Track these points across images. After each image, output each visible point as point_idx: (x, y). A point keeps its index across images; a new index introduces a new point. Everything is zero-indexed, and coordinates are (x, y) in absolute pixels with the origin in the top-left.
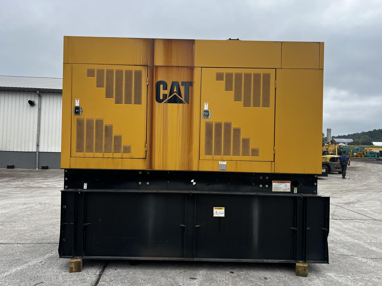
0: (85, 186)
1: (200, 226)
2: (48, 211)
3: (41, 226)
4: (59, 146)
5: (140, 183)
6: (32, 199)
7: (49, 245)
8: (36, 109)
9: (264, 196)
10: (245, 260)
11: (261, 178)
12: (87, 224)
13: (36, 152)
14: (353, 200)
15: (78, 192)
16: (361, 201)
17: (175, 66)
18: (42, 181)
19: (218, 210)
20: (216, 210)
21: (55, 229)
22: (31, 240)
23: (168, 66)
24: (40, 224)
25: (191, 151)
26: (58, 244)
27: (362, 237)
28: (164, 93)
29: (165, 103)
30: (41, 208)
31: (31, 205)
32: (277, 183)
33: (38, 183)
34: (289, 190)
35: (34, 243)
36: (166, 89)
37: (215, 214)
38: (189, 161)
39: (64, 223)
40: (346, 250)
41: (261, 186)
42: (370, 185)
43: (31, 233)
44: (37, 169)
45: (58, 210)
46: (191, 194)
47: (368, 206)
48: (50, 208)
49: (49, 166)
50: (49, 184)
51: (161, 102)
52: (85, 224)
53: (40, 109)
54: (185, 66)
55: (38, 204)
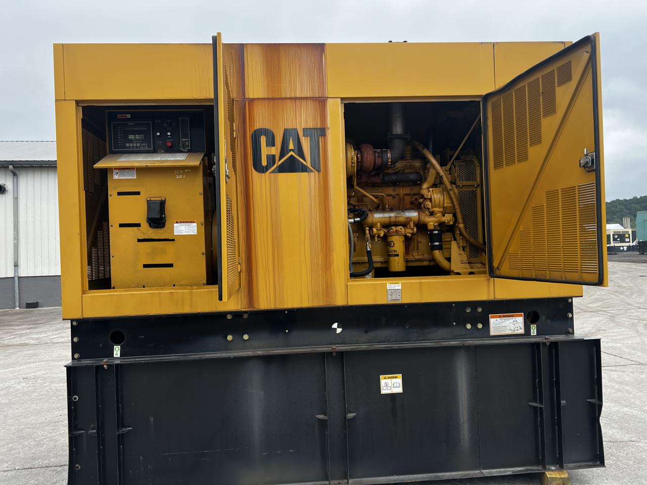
0: (117, 351)
1: (355, 414)
2: (42, 395)
3: (30, 428)
4: (56, 264)
5: (230, 338)
6: (10, 369)
7: (48, 472)
8: (8, 198)
9: (476, 347)
10: (447, 474)
11: (468, 310)
12: (124, 429)
13: (13, 277)
14: (589, 329)
15: (102, 366)
16: (603, 330)
17: (288, 96)
18: (28, 331)
19: (389, 381)
20: (385, 380)
21: (58, 433)
22: (9, 463)
23: (273, 99)
24: (26, 425)
25: (330, 267)
26: (67, 468)
27: (632, 400)
28: (269, 154)
29: (272, 172)
30: (27, 388)
31: (7, 383)
32: (498, 319)
33: (20, 336)
34: (522, 331)
35: (17, 468)
36: (273, 145)
37: (385, 388)
38: (327, 288)
39: (76, 432)
40: (617, 431)
41: (469, 326)
42: (606, 299)
43: (10, 445)
44: (18, 308)
45: (62, 390)
46: (334, 352)
47: (619, 337)
48: (46, 387)
49: (38, 301)
50: (42, 336)
51: (263, 172)
52: (121, 432)
53: (16, 199)
54: (309, 96)
55: (22, 380)
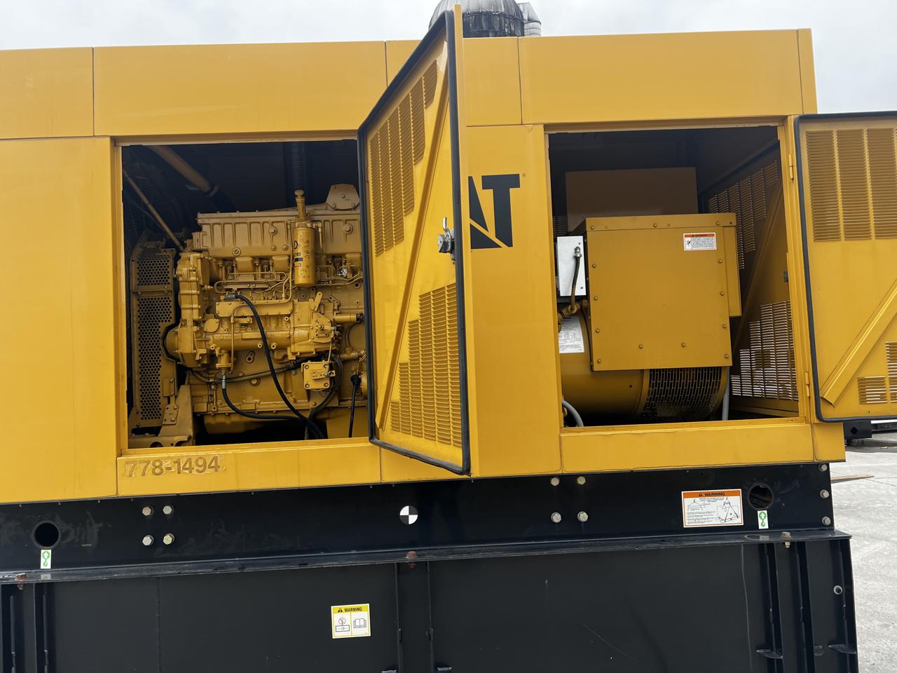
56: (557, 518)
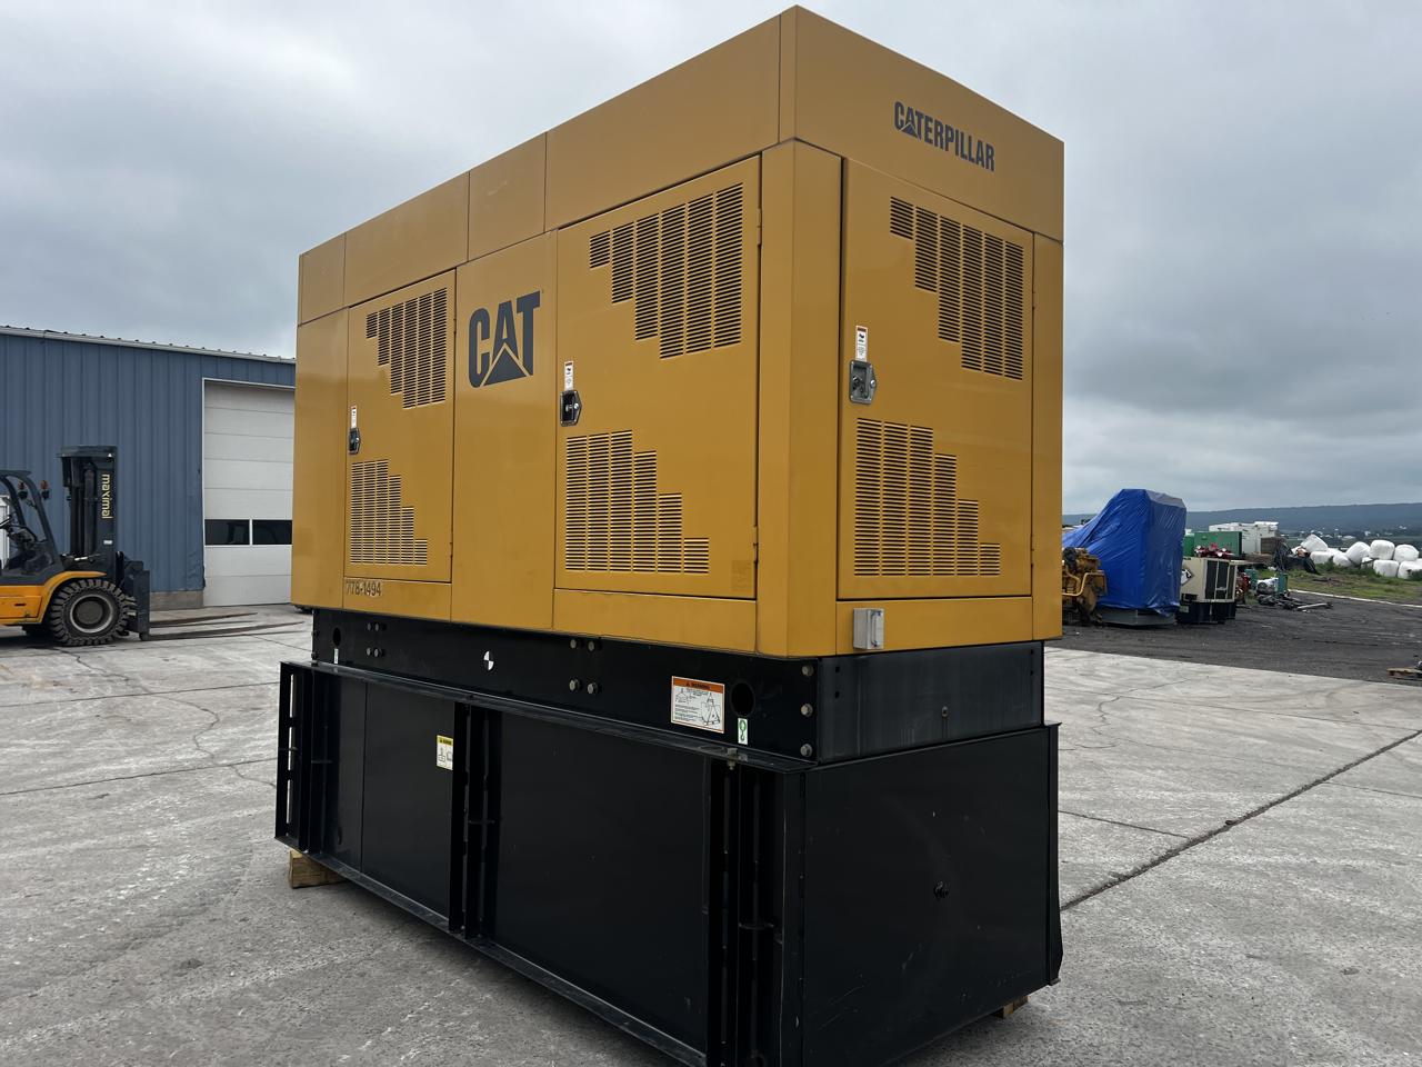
56: (572, 685)
